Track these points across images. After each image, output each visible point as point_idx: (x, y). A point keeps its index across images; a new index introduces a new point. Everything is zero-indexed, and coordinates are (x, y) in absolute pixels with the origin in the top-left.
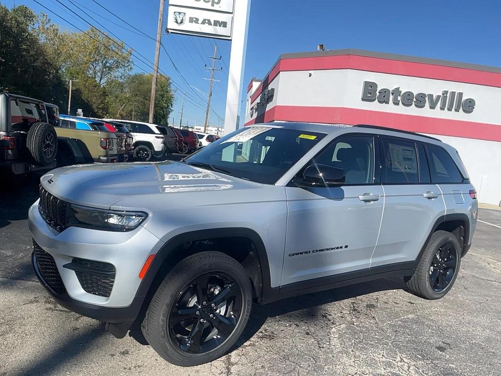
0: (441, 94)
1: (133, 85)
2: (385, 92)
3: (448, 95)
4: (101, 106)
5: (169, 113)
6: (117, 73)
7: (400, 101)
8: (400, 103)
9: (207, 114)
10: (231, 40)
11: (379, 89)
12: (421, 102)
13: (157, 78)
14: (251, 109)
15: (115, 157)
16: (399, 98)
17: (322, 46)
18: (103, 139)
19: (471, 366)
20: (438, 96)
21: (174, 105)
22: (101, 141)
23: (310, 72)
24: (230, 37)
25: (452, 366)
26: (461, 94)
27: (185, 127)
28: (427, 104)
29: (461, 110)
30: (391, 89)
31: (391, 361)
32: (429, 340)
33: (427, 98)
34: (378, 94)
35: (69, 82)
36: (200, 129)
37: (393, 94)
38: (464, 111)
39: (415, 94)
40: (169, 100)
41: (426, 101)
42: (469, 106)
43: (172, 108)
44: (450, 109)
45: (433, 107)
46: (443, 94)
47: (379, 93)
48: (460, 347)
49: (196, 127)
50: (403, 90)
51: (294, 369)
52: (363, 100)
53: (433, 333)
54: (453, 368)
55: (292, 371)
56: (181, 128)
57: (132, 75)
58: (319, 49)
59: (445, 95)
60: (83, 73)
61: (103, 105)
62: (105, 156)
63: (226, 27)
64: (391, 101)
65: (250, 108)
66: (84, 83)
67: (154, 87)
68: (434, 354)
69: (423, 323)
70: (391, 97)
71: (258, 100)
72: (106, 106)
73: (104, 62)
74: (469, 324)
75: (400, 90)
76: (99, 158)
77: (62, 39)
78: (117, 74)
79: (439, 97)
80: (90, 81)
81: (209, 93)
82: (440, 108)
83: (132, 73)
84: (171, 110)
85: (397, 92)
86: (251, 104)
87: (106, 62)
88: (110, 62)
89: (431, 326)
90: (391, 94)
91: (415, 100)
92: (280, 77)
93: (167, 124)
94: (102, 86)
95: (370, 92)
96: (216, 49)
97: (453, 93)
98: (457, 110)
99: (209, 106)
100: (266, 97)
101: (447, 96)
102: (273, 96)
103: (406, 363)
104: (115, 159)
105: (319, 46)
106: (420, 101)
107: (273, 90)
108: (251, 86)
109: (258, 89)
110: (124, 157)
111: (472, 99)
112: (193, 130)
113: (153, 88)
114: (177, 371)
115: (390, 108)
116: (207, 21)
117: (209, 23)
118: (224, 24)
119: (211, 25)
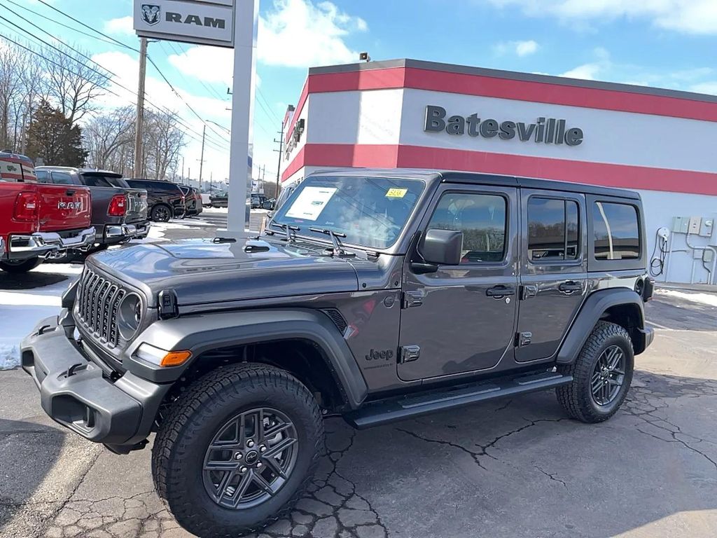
0: (535, 122)
2: (457, 120)
3: (545, 123)
7: (479, 132)
8: (479, 136)
12: (508, 133)
14: (287, 151)
16: (477, 129)
20: (532, 125)
26: (563, 122)
28: (517, 136)
29: (564, 142)
30: (466, 116)
33: (516, 129)
34: (447, 124)
37: (468, 123)
39: (499, 123)
41: (515, 132)
42: (575, 137)
46: (538, 123)
47: (449, 122)
50: (483, 118)
52: (426, 132)
59: (541, 124)
63: (224, 27)
64: (466, 134)
70: (467, 128)
75: (478, 117)
79: (533, 126)
82: (536, 142)
85: (474, 119)
90: (466, 123)
91: (499, 131)
97: (552, 121)
101: (543, 126)
106: (507, 131)
107: (302, 121)
111: (578, 129)
116: (193, 19)
117: (198, 22)
118: (221, 24)
119: (201, 24)
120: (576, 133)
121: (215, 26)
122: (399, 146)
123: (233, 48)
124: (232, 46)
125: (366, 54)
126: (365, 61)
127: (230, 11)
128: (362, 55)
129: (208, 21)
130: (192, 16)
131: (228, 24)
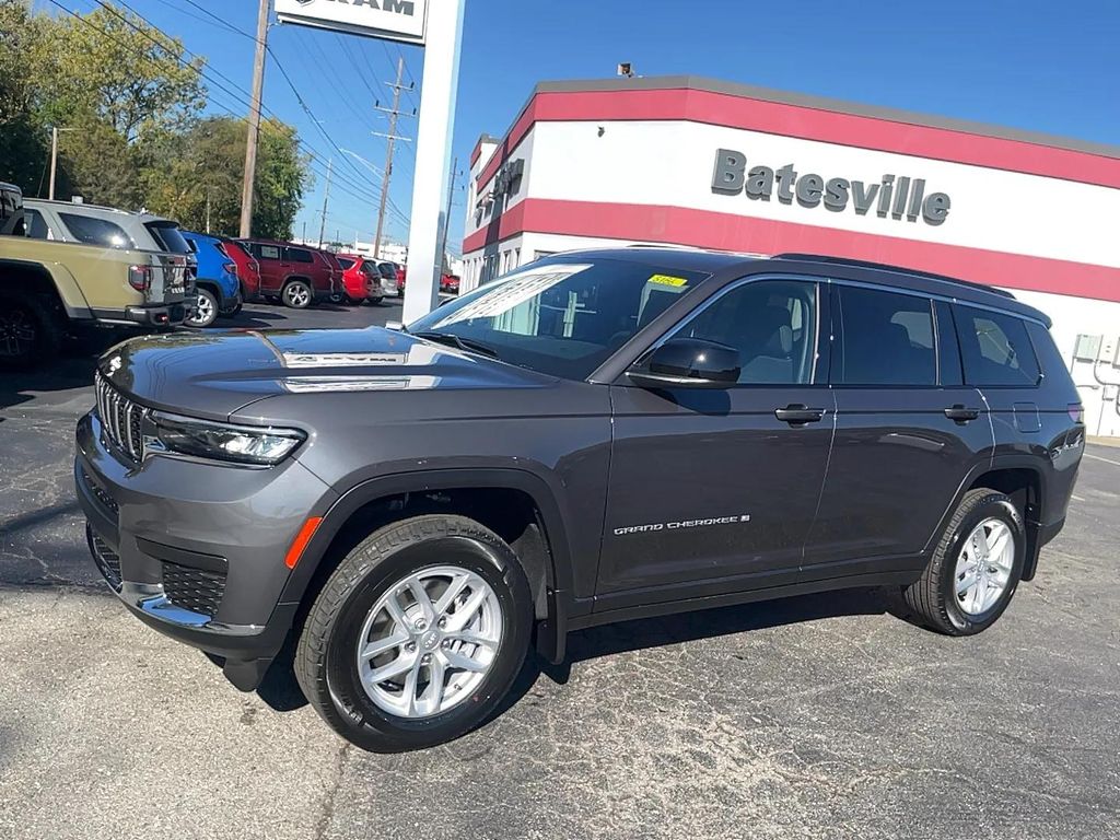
0: (879, 181)
1: (206, 143)
2: (762, 173)
3: (894, 184)
4: (127, 191)
5: (293, 211)
6: (169, 116)
7: (795, 195)
8: (794, 199)
9: (381, 215)
10: (424, 45)
11: (748, 168)
12: (838, 197)
13: (258, 129)
14: (478, 206)
15: (164, 310)
16: (792, 189)
17: (627, 67)
18: (135, 268)
19: (859, 738)
20: (874, 185)
21: (305, 194)
22: (132, 273)
23: (601, 124)
24: (421, 37)
25: (819, 736)
26: (920, 183)
27: (334, 245)
28: (850, 205)
29: (920, 218)
30: (775, 167)
31: (697, 729)
32: (783, 688)
33: (849, 191)
34: (747, 178)
35: (51, 133)
36: (367, 250)
37: (778, 178)
38: (927, 219)
39: (825, 181)
40: (293, 181)
41: (847, 195)
42: (937, 208)
43: (300, 200)
44: (897, 216)
45: (861, 210)
46: (884, 182)
47: (750, 175)
48: (845, 700)
49: (358, 245)
50: (802, 171)
51: (487, 751)
52: (715, 190)
53: (794, 675)
54: (820, 742)
55: (482, 755)
56: (324, 247)
57: (204, 119)
58: (620, 73)
59: (888, 184)
60: (84, 112)
61: (133, 188)
62: (141, 307)
63: (412, 14)
64: (774, 196)
65: (474, 205)
66: (87, 135)
67: (251, 148)
68: (788, 715)
69: (779, 656)
70: (775, 186)
71: (491, 187)
72: (141, 191)
73: (136, 87)
74: (873, 655)
75: (794, 170)
76: (127, 311)
77: (35, 31)
78: (167, 116)
79: (874, 188)
80: (101, 130)
81: (387, 165)
82: (878, 212)
83: (204, 115)
84: (299, 204)
85: (786, 174)
86: (478, 193)
87: (140, 89)
88: (148, 86)
89: (795, 660)
90: (775, 179)
91: (824, 193)
92: (536, 134)
93: (289, 236)
94: (130, 144)
95: (729, 173)
96: (401, 65)
97: (905, 180)
98: (912, 218)
99: (384, 196)
100: (507, 178)
101: (891, 187)
102: (521, 175)
103: (727, 732)
104: (164, 315)
105: (620, 67)
106: (836, 194)
107: (520, 162)
108: (477, 154)
109: (491, 162)
110: (183, 309)
111: (945, 195)
112: (352, 252)
113: (249, 150)
114: (227, 761)
115: (771, 210)
117: (373, 2)
118: (409, 8)
119: (377, 7)
120: (940, 200)
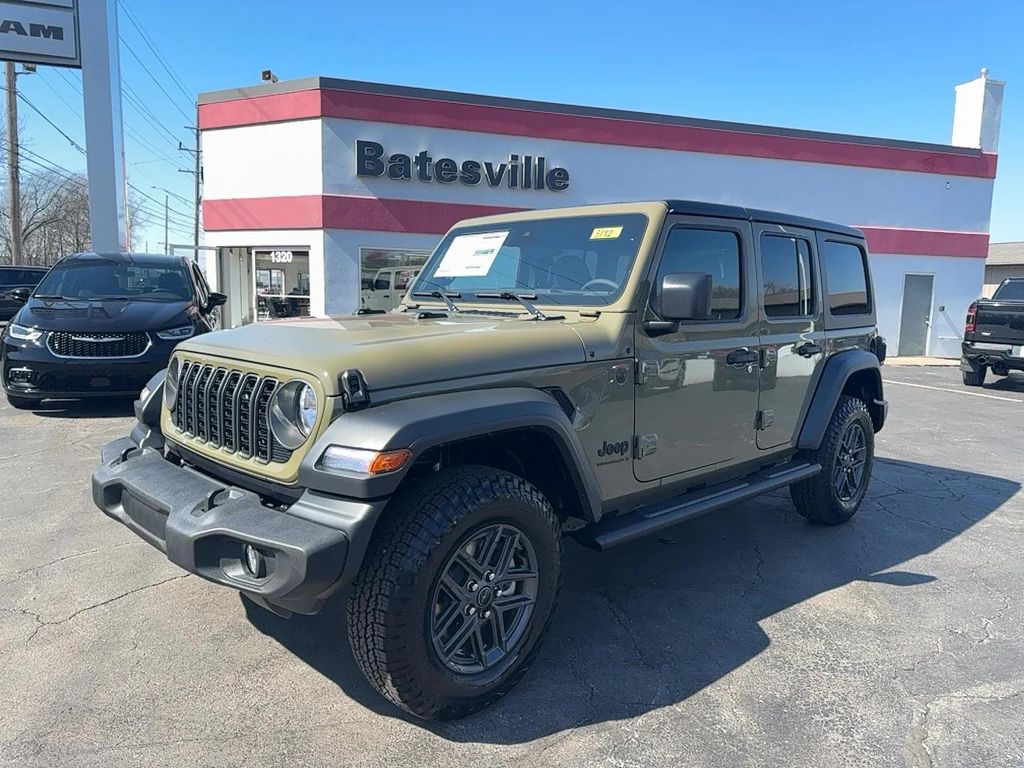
2: (400, 160)
3: (519, 163)
12: (471, 177)
20: (501, 165)
26: (541, 161)
34: (387, 165)
39: (458, 163)
41: (480, 176)
46: (510, 163)
47: (389, 162)
59: (514, 163)
63: (61, 38)
70: (415, 170)
75: (428, 156)
90: (413, 165)
91: (459, 175)
95: (369, 162)
97: (528, 159)
101: (517, 166)
111: (562, 170)
116: (12, 26)
117: (19, 29)
118: (57, 33)
119: (25, 34)
120: (559, 174)
121: (46, 36)
122: (323, 197)
123: (79, 67)
124: (78, 64)
125: (269, 72)
126: (270, 82)
127: (70, 15)
128: (265, 73)
129: (36, 30)
130: (9, 23)
131: (68, 33)
